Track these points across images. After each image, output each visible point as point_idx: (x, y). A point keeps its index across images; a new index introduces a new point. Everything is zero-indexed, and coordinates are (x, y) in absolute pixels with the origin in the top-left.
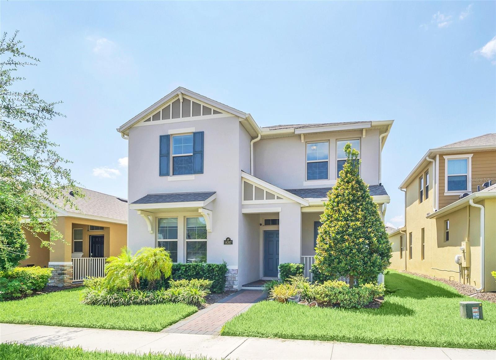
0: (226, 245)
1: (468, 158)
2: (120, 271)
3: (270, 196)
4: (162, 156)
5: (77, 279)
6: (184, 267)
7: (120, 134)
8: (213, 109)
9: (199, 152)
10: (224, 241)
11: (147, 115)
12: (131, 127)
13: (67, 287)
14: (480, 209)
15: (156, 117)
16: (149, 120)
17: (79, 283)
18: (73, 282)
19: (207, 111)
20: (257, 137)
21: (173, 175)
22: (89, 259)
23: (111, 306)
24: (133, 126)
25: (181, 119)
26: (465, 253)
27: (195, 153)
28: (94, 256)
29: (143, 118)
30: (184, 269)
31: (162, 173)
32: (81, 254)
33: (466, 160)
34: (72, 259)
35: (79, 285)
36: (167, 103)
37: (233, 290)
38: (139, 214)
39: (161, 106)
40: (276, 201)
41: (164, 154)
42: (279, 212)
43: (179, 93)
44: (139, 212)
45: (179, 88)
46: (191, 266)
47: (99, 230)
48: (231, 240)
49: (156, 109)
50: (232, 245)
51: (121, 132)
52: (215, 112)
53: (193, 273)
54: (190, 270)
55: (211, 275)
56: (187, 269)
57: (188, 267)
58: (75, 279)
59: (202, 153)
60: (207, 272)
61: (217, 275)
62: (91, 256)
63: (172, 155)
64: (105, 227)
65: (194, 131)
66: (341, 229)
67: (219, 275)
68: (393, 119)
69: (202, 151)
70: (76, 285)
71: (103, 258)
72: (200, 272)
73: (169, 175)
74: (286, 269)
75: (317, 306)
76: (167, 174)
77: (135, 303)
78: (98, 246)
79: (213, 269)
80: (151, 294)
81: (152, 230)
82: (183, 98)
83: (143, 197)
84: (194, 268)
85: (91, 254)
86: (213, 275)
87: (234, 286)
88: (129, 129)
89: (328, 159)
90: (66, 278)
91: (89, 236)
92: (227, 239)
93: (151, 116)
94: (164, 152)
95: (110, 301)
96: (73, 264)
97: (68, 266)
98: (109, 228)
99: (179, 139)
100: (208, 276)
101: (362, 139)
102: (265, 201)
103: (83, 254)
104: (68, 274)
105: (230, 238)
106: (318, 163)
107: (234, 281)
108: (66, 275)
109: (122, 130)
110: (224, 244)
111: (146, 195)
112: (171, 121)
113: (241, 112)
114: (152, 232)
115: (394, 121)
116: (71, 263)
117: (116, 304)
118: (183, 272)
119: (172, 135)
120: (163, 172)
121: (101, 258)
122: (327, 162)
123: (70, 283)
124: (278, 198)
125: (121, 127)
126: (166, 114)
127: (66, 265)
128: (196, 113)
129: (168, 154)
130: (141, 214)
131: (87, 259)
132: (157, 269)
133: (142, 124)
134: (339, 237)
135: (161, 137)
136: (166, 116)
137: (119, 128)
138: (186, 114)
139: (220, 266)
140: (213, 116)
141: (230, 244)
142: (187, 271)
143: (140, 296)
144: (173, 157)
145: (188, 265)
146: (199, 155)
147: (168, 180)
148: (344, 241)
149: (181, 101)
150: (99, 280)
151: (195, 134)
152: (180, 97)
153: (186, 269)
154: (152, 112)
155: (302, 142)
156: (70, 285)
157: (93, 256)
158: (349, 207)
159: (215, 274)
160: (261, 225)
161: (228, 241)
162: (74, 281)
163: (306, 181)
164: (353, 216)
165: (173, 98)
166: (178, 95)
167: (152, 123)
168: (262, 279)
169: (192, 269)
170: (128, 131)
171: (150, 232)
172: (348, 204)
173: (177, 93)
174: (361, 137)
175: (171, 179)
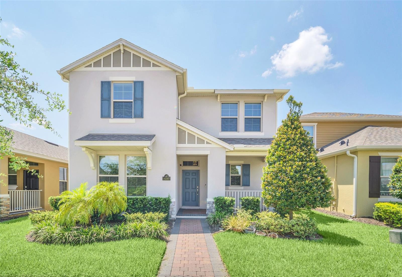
0: (164, 181)
1: (314, 125)
2: (78, 206)
3: (201, 141)
4: (103, 99)
5: (14, 210)
6: (132, 200)
7: (60, 77)
8: (152, 62)
9: (140, 99)
10: (163, 177)
11: (88, 61)
12: (71, 71)
13: (4, 218)
14: (353, 158)
15: (97, 64)
16: (90, 66)
17: (16, 213)
18: (10, 213)
19: (147, 64)
20: (184, 93)
21: (114, 118)
22: (23, 191)
23: (71, 244)
24: (74, 70)
25: (122, 68)
26: (334, 190)
27: (136, 99)
28: (29, 188)
29: (84, 64)
30: (132, 202)
31: (103, 115)
32: (15, 187)
33: (313, 127)
34: (9, 192)
35: (17, 215)
36: (108, 52)
37: (172, 219)
38: (84, 151)
39: (102, 54)
40: (205, 145)
41: (105, 99)
42: (208, 155)
43: (121, 44)
44: (84, 149)
45: (121, 40)
46: (139, 199)
47: (33, 165)
48: (169, 176)
49: (96, 57)
50: (170, 181)
51: (62, 74)
52: (154, 65)
53: (141, 206)
54: (137, 203)
55: (158, 207)
56: (135, 202)
57: (136, 200)
58: (11, 210)
59: (142, 100)
60: (154, 205)
61: (164, 207)
62: (26, 189)
63: (113, 100)
64: (40, 163)
65: (134, 80)
66: (299, 168)
67: (165, 207)
68: (289, 89)
69: (142, 98)
70: (13, 216)
71: (38, 191)
72: (147, 204)
73: (110, 118)
74: (222, 201)
75: (277, 237)
76: (109, 117)
77: (99, 240)
78: (32, 180)
79: (160, 202)
80: (112, 229)
81: (94, 167)
82: (124, 49)
83: (85, 136)
84: (141, 201)
85: (26, 187)
86: (160, 208)
87: (172, 215)
88: (69, 72)
89: (237, 116)
90: (2, 209)
91: (23, 171)
92: (165, 176)
93: (92, 63)
94: (105, 96)
95: (69, 238)
96: (10, 196)
97: (4, 198)
98: (43, 164)
99: (120, 87)
100: (155, 208)
101: (263, 102)
102: (196, 145)
103: (17, 187)
104: (4, 206)
105: (168, 175)
106: (229, 119)
107: (172, 212)
108: (2, 206)
109: (62, 72)
110: (163, 180)
111: (88, 134)
112: (112, 68)
113: (179, 67)
114: (94, 168)
115: (289, 90)
116: (8, 196)
117: (77, 243)
118: (130, 205)
119: (112, 81)
120: (105, 115)
121: (36, 191)
122: (237, 118)
123: (7, 214)
124: (207, 143)
125: (62, 70)
126: (107, 62)
127: (3, 197)
128: (136, 64)
129: (109, 99)
130: (86, 150)
131: (21, 192)
132: (115, 204)
133: (83, 69)
134: (298, 175)
135: (102, 82)
136: (107, 64)
137: (60, 70)
138: (127, 64)
139: (167, 199)
140: (151, 69)
141: (168, 180)
142: (135, 204)
143: (102, 233)
144: (114, 102)
145: (136, 198)
146: (140, 102)
147: (110, 122)
148: (303, 179)
149: (122, 52)
150: (48, 214)
151: (135, 82)
152: (122, 48)
153: (133, 201)
154: (92, 59)
155: (218, 101)
156: (7, 216)
157: (27, 189)
158: (301, 149)
159: (162, 206)
160: (181, 165)
161: (166, 178)
162: (10, 211)
163: (220, 132)
164: (306, 157)
165: (114, 48)
166: (119, 46)
167: (92, 69)
168: (182, 208)
169: (139, 202)
170: (68, 75)
171: (92, 168)
172: (300, 147)
173: (119, 44)
174: (262, 101)
175: (112, 121)
